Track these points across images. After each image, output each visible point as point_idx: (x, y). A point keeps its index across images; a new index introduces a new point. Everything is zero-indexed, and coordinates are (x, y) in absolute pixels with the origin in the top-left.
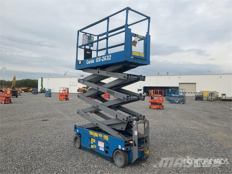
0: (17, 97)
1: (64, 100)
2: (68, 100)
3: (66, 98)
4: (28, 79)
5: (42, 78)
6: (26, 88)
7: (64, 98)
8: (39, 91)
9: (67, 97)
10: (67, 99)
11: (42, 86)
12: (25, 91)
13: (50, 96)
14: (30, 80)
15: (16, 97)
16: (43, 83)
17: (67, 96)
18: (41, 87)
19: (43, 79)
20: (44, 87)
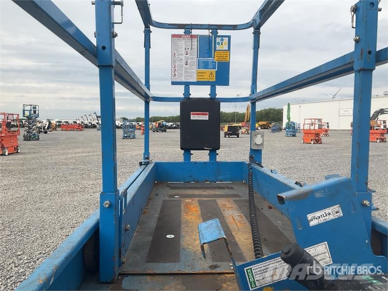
0: (238, 137)
1: (312, 143)
2: (321, 143)
3: (316, 140)
4: (272, 109)
5: (289, 105)
6: (265, 123)
7: (312, 140)
8: (284, 126)
9: (318, 137)
10: (318, 141)
11: (289, 119)
12: (264, 127)
13: (294, 136)
14: (274, 110)
15: (236, 136)
16: (291, 113)
17: (317, 135)
18: (287, 121)
19: (291, 106)
20: (291, 120)
